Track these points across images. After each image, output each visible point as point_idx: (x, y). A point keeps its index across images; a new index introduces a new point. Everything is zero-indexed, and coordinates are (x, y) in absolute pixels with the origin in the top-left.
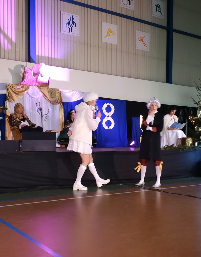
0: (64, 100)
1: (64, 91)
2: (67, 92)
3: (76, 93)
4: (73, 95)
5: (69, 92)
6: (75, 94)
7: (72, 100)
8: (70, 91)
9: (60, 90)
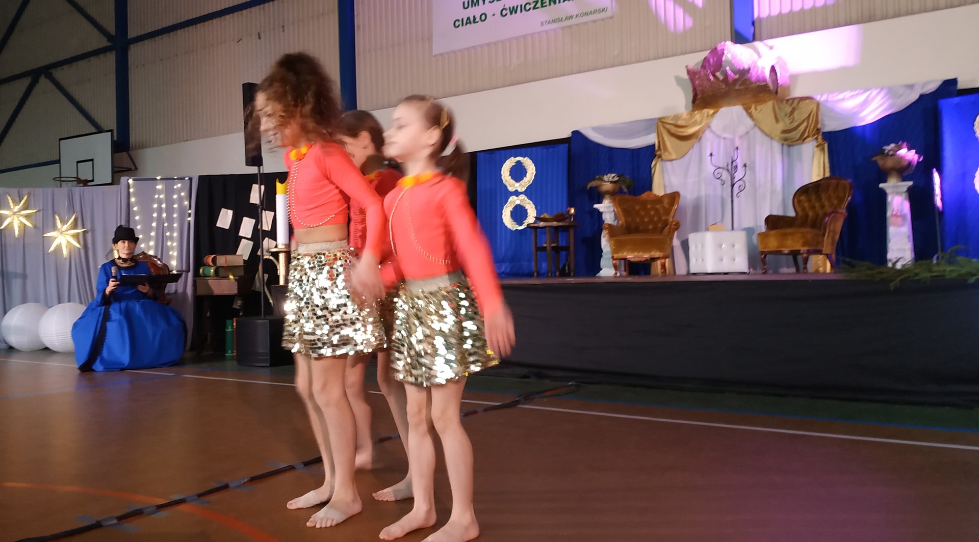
0: (831, 126)
1: (830, 99)
2: (843, 99)
3: (878, 94)
4: (865, 104)
5: (852, 97)
6: (874, 98)
7: (864, 120)
8: (857, 94)
9: (818, 98)
